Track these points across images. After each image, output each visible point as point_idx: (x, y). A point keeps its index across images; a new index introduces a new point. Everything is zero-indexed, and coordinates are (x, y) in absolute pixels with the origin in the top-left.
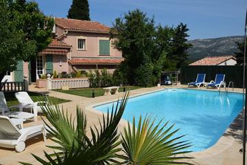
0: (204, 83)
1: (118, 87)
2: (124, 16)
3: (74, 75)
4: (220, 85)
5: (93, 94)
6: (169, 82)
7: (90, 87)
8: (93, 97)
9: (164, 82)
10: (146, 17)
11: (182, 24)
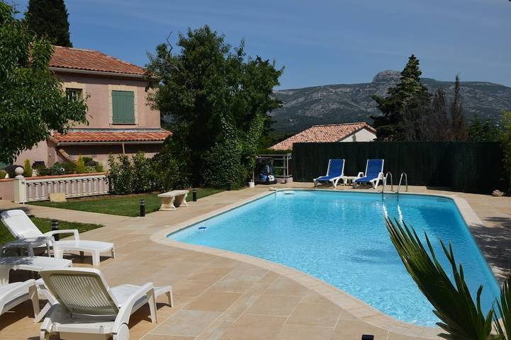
0: (342, 176)
1: (185, 192)
2: (177, 40)
3: (70, 169)
4: (378, 180)
5: (142, 208)
6: (272, 178)
7: (111, 193)
8: (142, 214)
9: (261, 177)
10: (225, 42)
11: (259, 59)
